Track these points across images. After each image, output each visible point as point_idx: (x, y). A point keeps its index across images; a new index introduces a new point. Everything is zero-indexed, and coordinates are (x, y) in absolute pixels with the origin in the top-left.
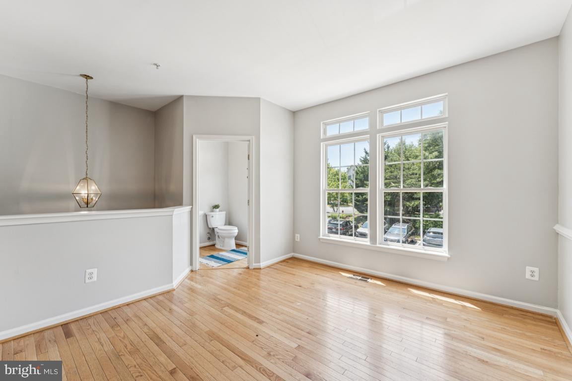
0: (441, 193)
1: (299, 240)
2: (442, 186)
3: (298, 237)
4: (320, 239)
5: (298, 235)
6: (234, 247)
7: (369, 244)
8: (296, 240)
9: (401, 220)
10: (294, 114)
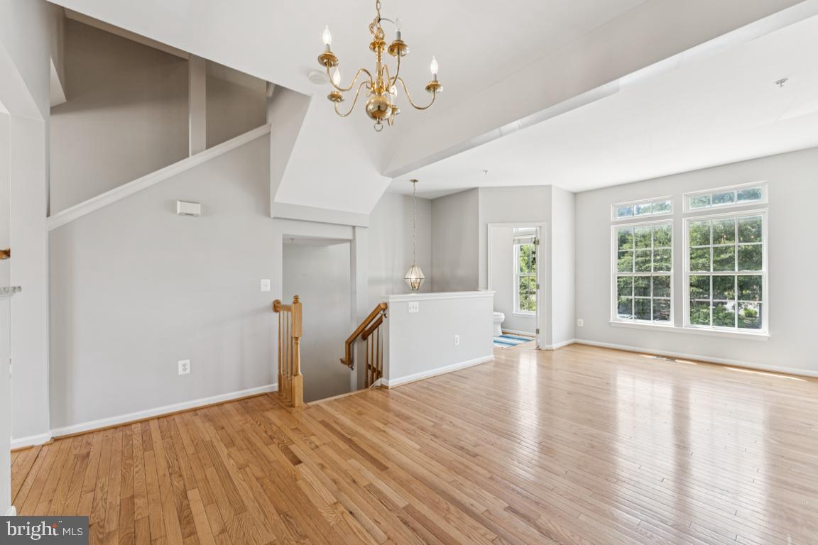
0: (760, 277)
1: (582, 325)
2: (761, 269)
3: (581, 322)
4: (610, 323)
5: (582, 320)
6: (502, 334)
7: (673, 326)
8: (579, 325)
9: (711, 303)
10: (575, 195)
